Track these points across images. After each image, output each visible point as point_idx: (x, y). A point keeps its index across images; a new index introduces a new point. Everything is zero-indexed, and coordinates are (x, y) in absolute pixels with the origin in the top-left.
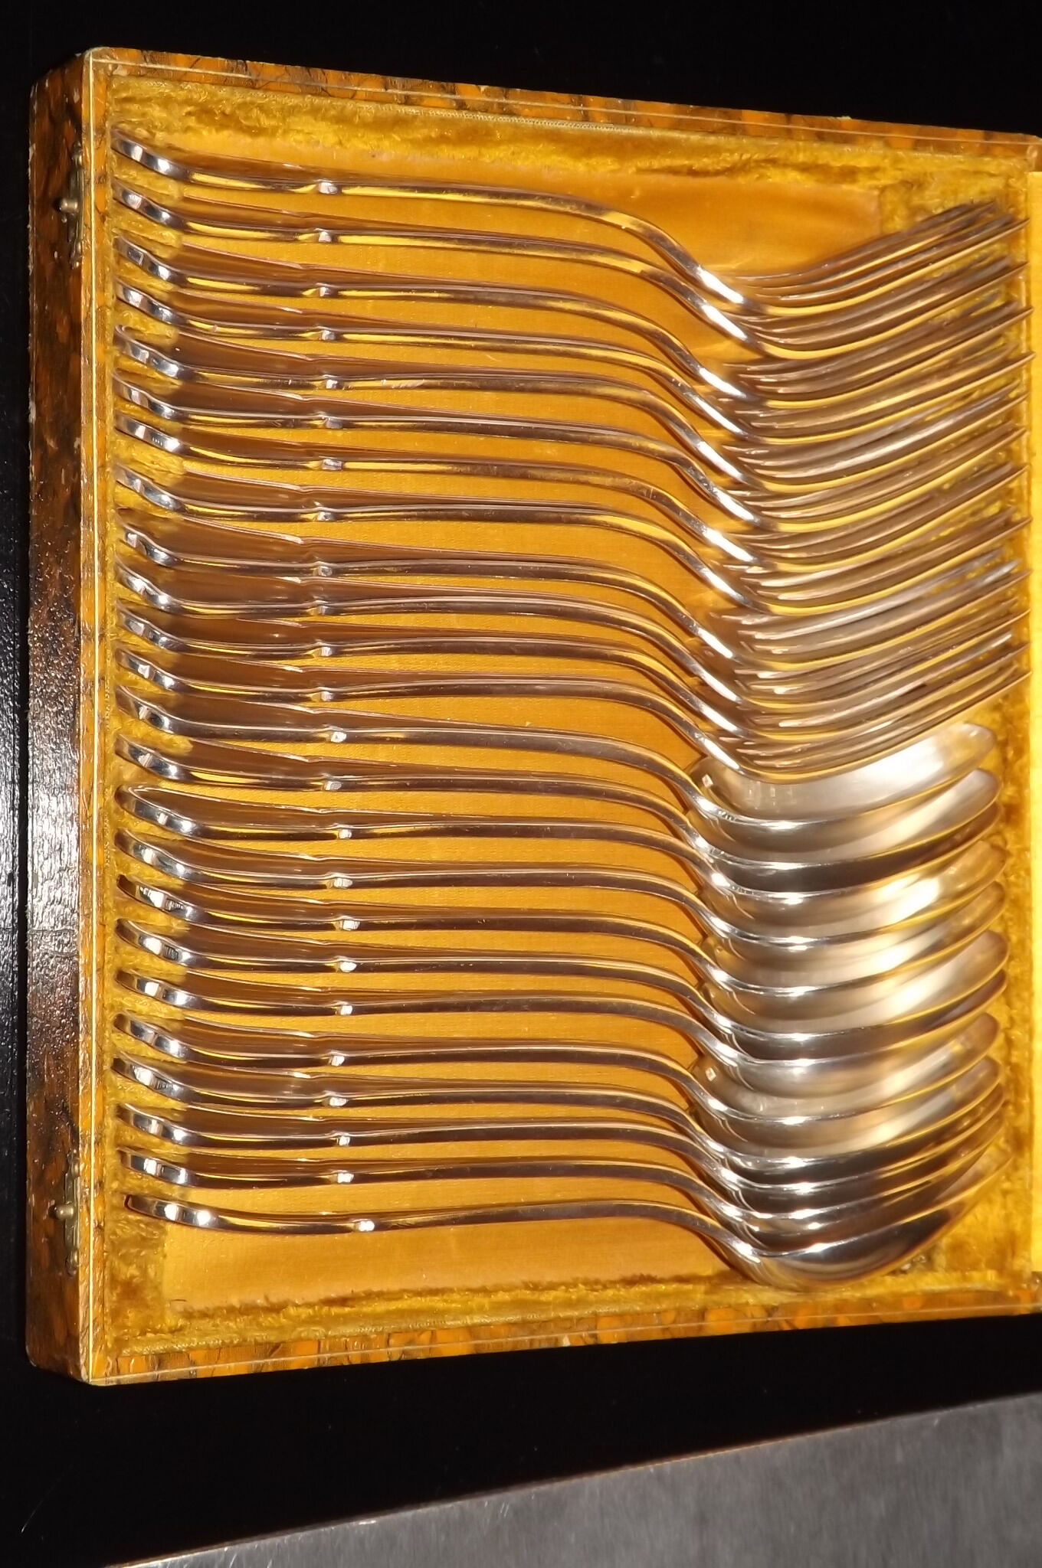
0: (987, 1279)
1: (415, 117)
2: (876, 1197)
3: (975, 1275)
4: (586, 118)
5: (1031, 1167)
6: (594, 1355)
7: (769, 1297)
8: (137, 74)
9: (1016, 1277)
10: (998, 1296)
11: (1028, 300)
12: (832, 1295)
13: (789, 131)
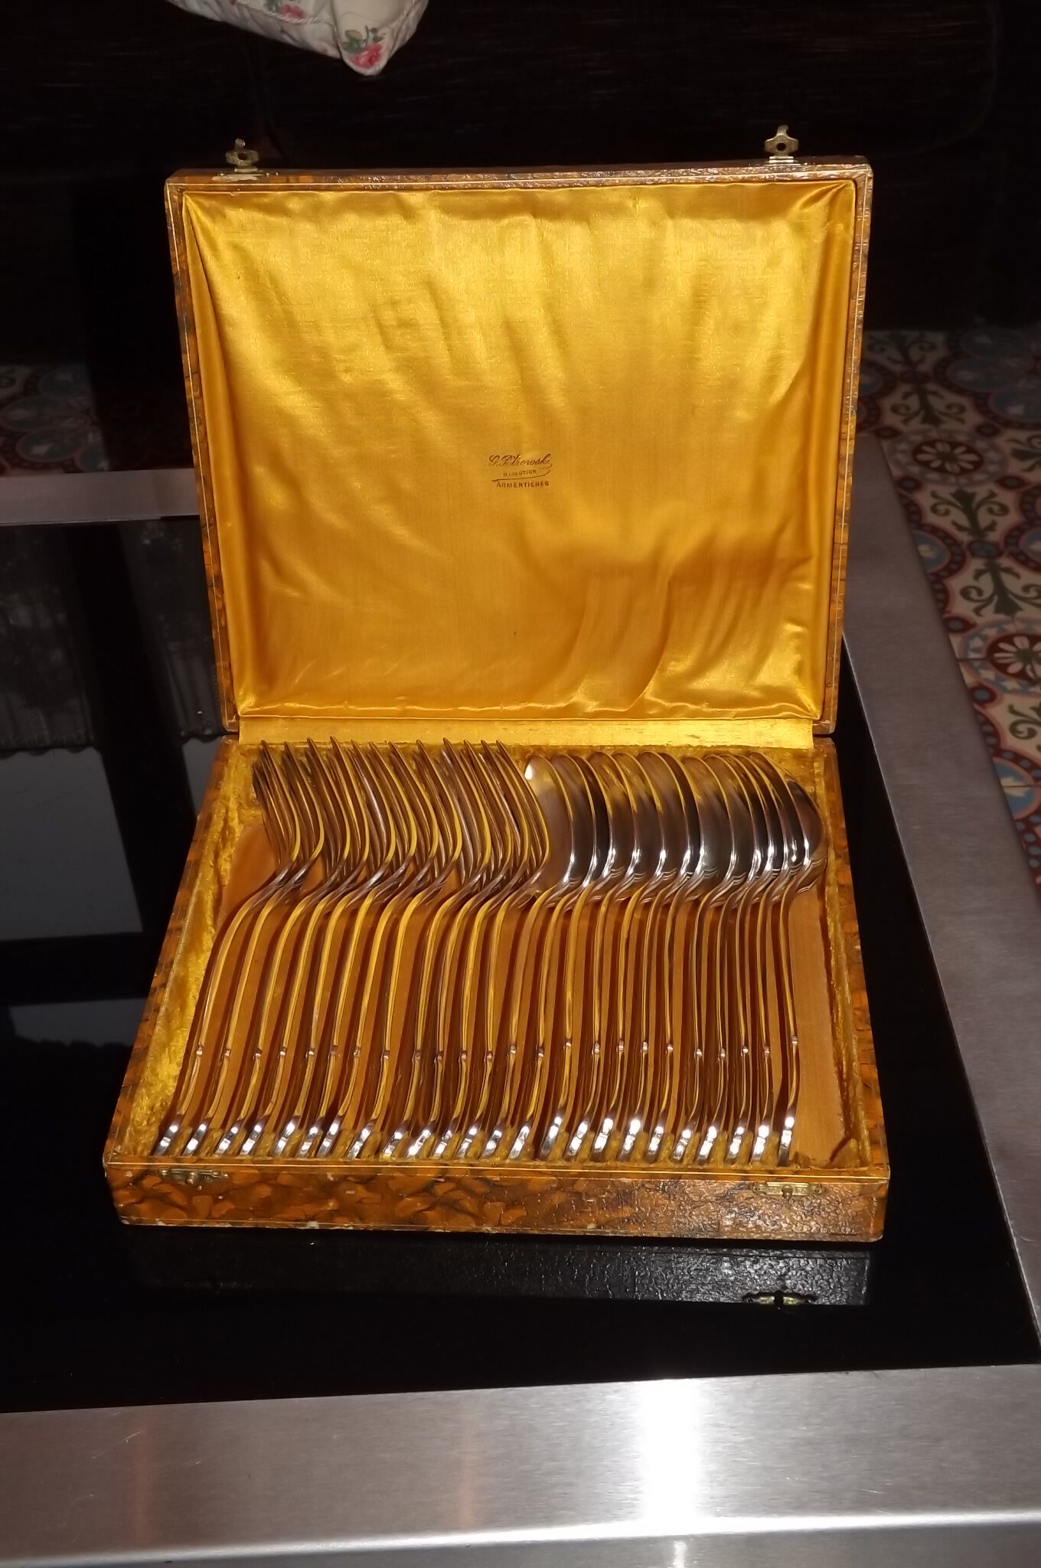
0: (818, 767)
1: (166, 1009)
2: (774, 800)
3: (816, 771)
4: (180, 929)
5: (759, 747)
6: (864, 935)
7: (832, 857)
8: (121, 1140)
9: (816, 755)
10: (827, 762)
11: (304, 743)
12: (829, 829)
13: (201, 841)
